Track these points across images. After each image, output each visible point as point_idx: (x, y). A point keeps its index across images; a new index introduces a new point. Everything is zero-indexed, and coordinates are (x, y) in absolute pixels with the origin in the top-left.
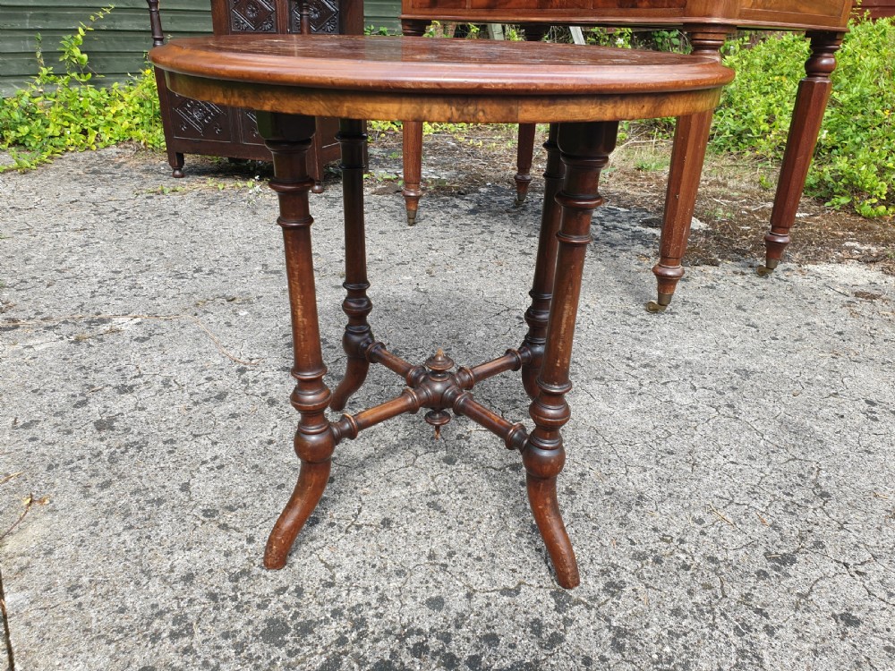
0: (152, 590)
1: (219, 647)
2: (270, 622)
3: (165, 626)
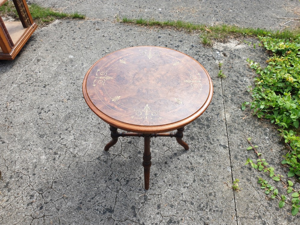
0: (208, 158)
1: (201, 141)
3: (207, 150)
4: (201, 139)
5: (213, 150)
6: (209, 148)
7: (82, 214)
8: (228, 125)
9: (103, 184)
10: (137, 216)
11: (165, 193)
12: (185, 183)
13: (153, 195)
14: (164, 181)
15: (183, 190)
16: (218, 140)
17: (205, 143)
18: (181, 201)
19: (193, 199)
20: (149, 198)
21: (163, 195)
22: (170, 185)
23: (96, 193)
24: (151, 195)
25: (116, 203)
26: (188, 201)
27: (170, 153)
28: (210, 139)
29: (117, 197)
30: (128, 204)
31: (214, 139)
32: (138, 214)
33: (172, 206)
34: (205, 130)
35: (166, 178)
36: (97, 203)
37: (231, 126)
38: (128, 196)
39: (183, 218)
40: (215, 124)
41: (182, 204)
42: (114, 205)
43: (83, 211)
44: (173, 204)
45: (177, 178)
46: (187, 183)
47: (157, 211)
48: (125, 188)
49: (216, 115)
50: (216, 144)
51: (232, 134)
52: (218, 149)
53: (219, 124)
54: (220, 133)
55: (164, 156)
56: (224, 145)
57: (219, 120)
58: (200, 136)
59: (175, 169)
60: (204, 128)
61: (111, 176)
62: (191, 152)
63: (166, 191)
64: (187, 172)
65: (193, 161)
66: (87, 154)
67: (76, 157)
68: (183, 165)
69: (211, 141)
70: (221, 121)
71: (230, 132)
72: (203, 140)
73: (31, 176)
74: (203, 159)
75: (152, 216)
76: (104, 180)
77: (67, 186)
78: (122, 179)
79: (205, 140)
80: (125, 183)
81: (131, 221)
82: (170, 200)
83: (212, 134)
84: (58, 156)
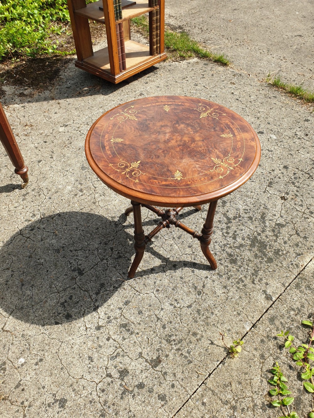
0: (232, 294)
1: (242, 271)
2: (231, 263)
3: (241, 285)
4: (245, 268)
5: (248, 290)
6: (245, 285)
7: (56, 257)
8: (300, 275)
9: (96, 244)
10: (99, 295)
11: (145, 295)
12: (176, 300)
13: (131, 288)
14: (155, 283)
15: (167, 306)
16: (267, 284)
17: (245, 277)
18: (154, 315)
19: (169, 323)
20: (125, 287)
21: (141, 295)
22: (158, 290)
23: (83, 248)
24: (131, 286)
25: (91, 269)
26: (161, 321)
27: (189, 259)
28: (257, 276)
29: (97, 264)
30: (101, 278)
31: (262, 280)
32: (101, 294)
33: (140, 312)
34: (261, 262)
35: (161, 280)
36: (75, 257)
37: (306, 279)
38: (108, 271)
39: (141, 334)
40: (283, 263)
41: (152, 319)
42: (88, 270)
43: (59, 256)
44: (143, 312)
45: (173, 289)
46: (178, 302)
47: (121, 305)
48: (113, 261)
49: (296, 253)
50: (258, 287)
51: (295, 290)
52: (256, 294)
53: (289, 267)
54: (278, 278)
55: (179, 258)
56: (270, 295)
57: (294, 263)
58: (246, 264)
59: (179, 278)
60: (263, 259)
61: (109, 241)
62: (217, 275)
63: (148, 294)
64: (190, 291)
65: (208, 285)
66: (106, 207)
67: (95, 204)
68: (192, 281)
69: (255, 280)
70: (295, 264)
71: (295, 285)
72: (247, 271)
73: (47, 198)
74: (223, 292)
75: (112, 307)
76: (100, 241)
77: (65, 225)
78: (116, 251)
79: (249, 273)
80: (116, 257)
81: (90, 295)
82: (143, 305)
83: (265, 272)
84: (81, 194)
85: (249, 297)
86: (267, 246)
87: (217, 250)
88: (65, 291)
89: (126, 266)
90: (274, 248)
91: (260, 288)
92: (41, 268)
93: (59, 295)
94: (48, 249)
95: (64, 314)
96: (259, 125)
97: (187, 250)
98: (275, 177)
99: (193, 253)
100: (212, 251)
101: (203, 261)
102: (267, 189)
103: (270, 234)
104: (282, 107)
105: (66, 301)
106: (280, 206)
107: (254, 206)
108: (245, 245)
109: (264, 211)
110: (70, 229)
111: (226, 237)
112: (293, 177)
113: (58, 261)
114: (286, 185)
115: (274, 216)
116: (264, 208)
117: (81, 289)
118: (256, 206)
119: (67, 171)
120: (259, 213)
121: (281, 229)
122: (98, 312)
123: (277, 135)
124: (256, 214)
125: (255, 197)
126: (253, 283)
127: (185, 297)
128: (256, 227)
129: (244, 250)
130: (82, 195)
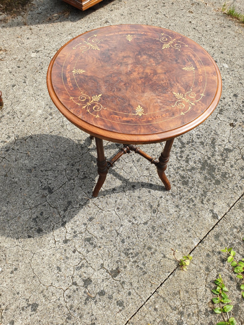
0: (183, 213)
1: (193, 192)
2: (183, 184)
3: (191, 205)
4: (195, 189)
5: (197, 209)
6: (194, 205)
7: (28, 176)
9: (64, 165)
10: (66, 212)
11: (107, 212)
12: (134, 218)
13: (95, 206)
14: (116, 201)
15: (126, 223)
16: (214, 204)
17: (195, 197)
18: (115, 231)
19: (127, 238)
20: (90, 205)
21: (104, 212)
22: (118, 208)
23: (52, 168)
24: (94, 204)
25: (60, 188)
26: (121, 236)
27: (146, 180)
28: (205, 197)
29: (65, 184)
30: (68, 197)
31: (210, 200)
32: (68, 211)
33: (102, 228)
34: (209, 184)
35: (121, 199)
36: (46, 177)
38: (74, 190)
39: (102, 247)
41: (113, 234)
42: (57, 189)
43: (31, 175)
44: (105, 227)
45: (132, 208)
46: (136, 220)
47: (86, 221)
48: (78, 181)
50: (206, 207)
51: (239, 210)
52: (204, 213)
53: (234, 189)
54: (224, 198)
55: (137, 180)
56: (216, 214)
57: (239, 185)
58: (197, 186)
59: (137, 198)
60: (211, 181)
61: (76, 162)
62: (170, 195)
63: (109, 211)
64: (146, 209)
65: (163, 204)
66: (73, 131)
67: (63, 127)
68: (148, 200)
69: (204, 200)
70: (240, 187)
71: (238, 206)
72: (197, 192)
73: (20, 121)
74: (175, 210)
75: (78, 223)
76: (68, 162)
77: (37, 147)
78: (82, 172)
79: (199, 193)
80: (82, 177)
81: (58, 212)
82: (105, 221)
83: (213, 193)
84: (50, 117)
85: (198, 216)
86: (215, 169)
87: (172, 173)
88: (36, 207)
89: (91, 186)
90: (222, 171)
91: (207, 207)
92: (15, 186)
93: (31, 211)
94: (22, 169)
95: (36, 229)
96: (213, 54)
97: (145, 172)
98: (225, 105)
99: (150, 175)
100: (167, 173)
101: (159, 182)
102: (218, 116)
103: (219, 158)
104: (235, 36)
105: (37, 217)
106: (228, 133)
107: (206, 132)
108: (196, 168)
109: (214, 137)
110: (40, 151)
111: (179, 160)
112: (241, 105)
113: (30, 180)
114: (235, 113)
115: (223, 142)
116: (214, 133)
117: (51, 206)
118: (207, 132)
119: (39, 95)
120: (210, 138)
121: (229, 154)
122: (65, 227)
123: (229, 64)
124: (207, 139)
125: (207, 124)
126: (202, 203)
127: (142, 215)
128: (207, 151)
129: (195, 173)
130: (51, 119)
